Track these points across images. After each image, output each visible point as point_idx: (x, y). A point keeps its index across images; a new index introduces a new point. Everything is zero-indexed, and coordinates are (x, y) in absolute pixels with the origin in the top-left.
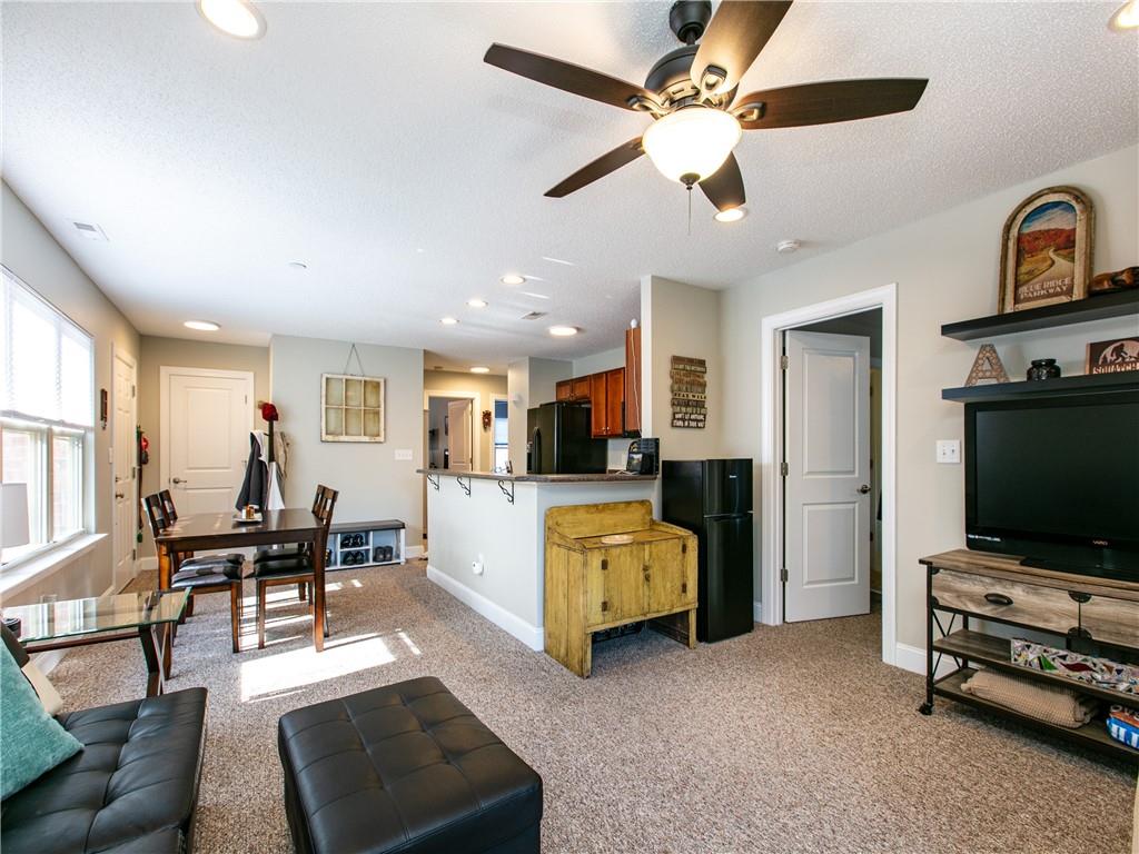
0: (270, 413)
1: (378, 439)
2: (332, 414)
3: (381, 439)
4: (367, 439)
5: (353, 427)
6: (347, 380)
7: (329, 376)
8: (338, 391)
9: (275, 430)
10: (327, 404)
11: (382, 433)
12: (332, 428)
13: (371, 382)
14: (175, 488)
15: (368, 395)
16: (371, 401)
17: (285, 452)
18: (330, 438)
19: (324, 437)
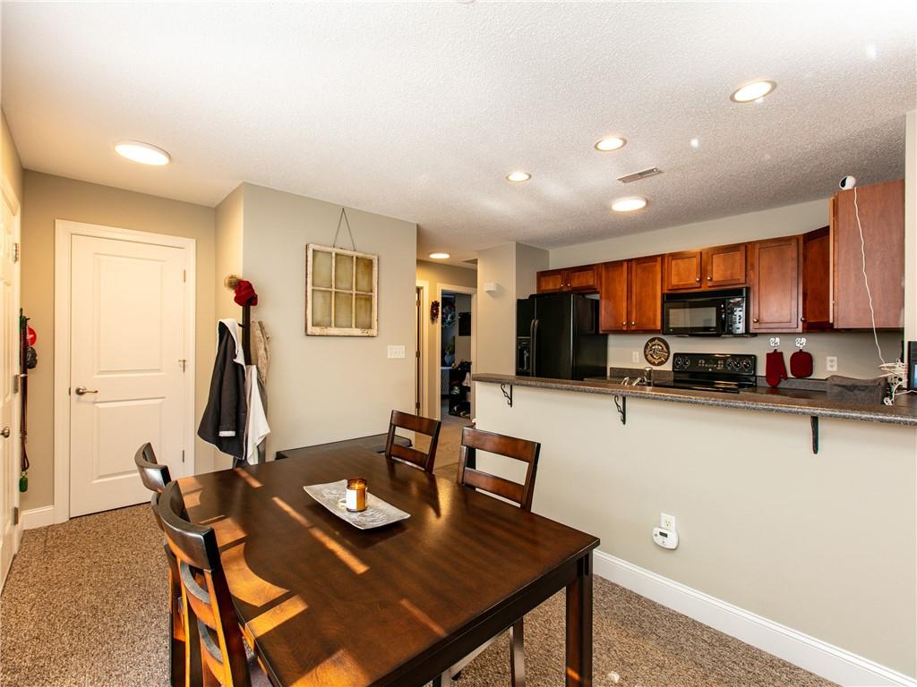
0: (246, 294)
1: (371, 332)
2: (319, 298)
3: (374, 332)
4: (358, 332)
5: (343, 319)
6: (337, 254)
7: (317, 247)
8: (328, 267)
9: (252, 319)
10: (313, 285)
11: (375, 324)
12: (319, 318)
13: (363, 259)
14: (78, 401)
15: (360, 276)
16: (363, 284)
17: (265, 349)
18: (317, 330)
19: (311, 329)
